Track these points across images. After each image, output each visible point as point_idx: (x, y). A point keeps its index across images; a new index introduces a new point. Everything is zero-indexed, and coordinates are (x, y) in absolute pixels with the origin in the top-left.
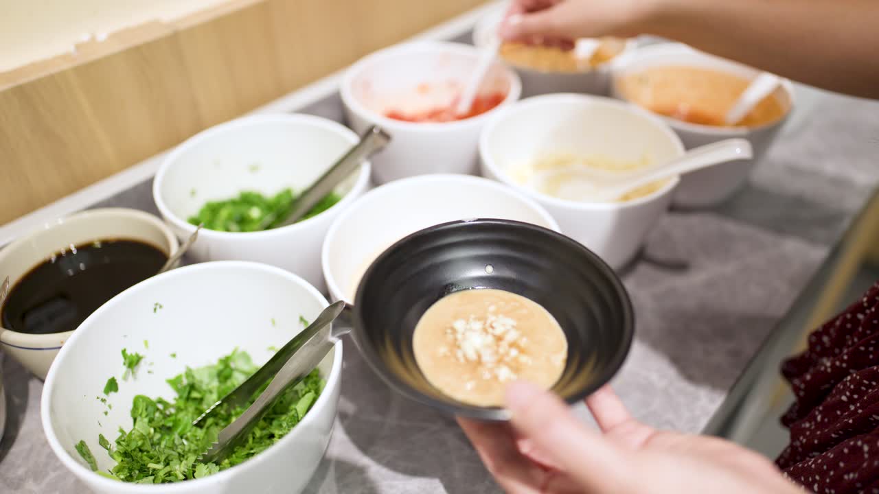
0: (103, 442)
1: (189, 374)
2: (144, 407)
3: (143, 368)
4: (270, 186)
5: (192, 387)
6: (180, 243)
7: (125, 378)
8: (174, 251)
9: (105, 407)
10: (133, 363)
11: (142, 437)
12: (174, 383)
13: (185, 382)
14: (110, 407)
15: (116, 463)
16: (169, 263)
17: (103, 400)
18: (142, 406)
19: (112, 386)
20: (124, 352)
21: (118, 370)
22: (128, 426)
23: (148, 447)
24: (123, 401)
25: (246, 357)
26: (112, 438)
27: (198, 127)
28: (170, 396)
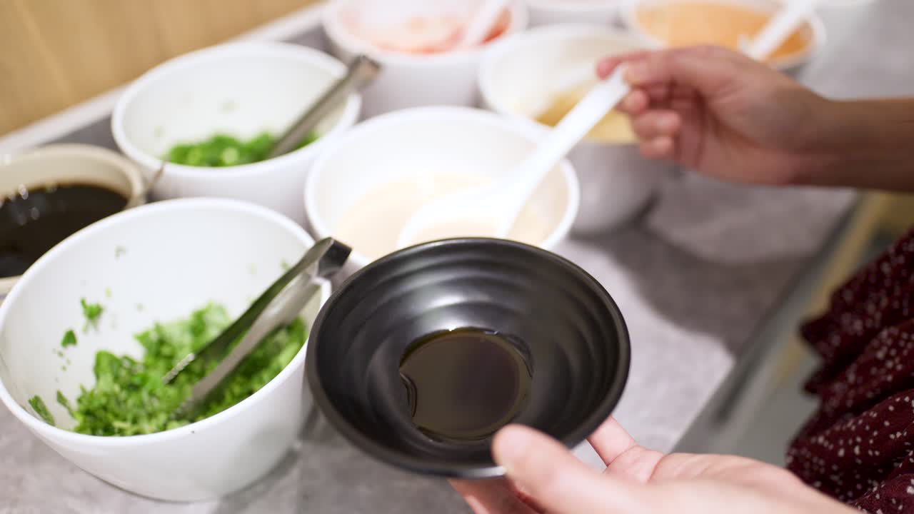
0: (61, 399)
1: (158, 328)
2: (106, 363)
3: (105, 320)
4: (247, 129)
5: (162, 342)
6: (145, 181)
7: (85, 330)
8: (138, 188)
9: (62, 362)
10: (94, 314)
11: (106, 395)
12: (143, 339)
13: (154, 337)
14: (69, 362)
15: (78, 421)
16: (132, 202)
17: (61, 354)
18: (105, 363)
19: (70, 338)
20: (83, 302)
21: (78, 322)
22: (90, 382)
23: (113, 405)
24: (83, 355)
25: (221, 310)
26: (72, 396)
27: (163, 57)
28: (137, 353)
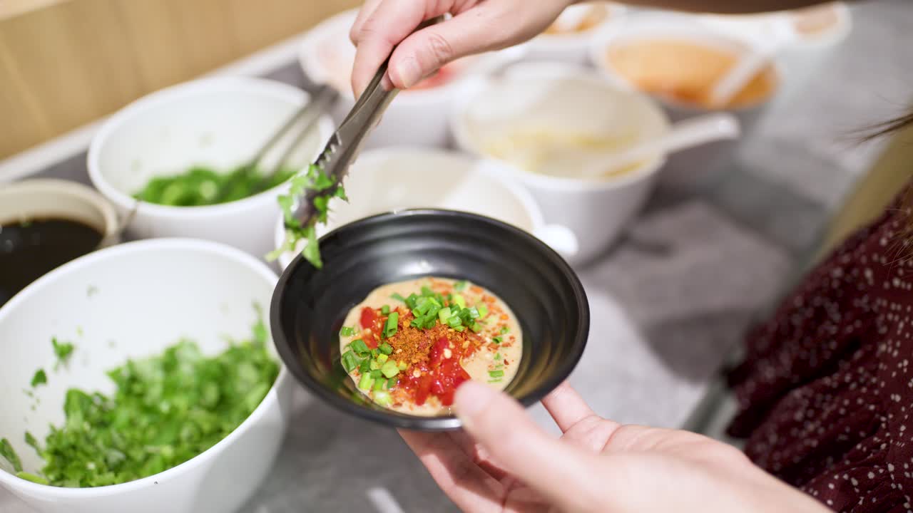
0: (29, 439)
1: (130, 364)
2: (77, 401)
3: (76, 358)
4: (225, 161)
5: (134, 379)
6: (119, 218)
7: (56, 369)
8: (112, 227)
9: (31, 401)
10: (64, 352)
11: (76, 434)
12: (115, 375)
13: (126, 373)
14: (38, 401)
15: (45, 462)
16: (106, 240)
17: (30, 394)
18: (75, 400)
19: (40, 378)
20: (54, 342)
21: (48, 361)
22: (60, 421)
23: (82, 443)
24: (53, 394)
25: (194, 346)
26: (41, 435)
27: (142, 91)
28: (109, 389)
